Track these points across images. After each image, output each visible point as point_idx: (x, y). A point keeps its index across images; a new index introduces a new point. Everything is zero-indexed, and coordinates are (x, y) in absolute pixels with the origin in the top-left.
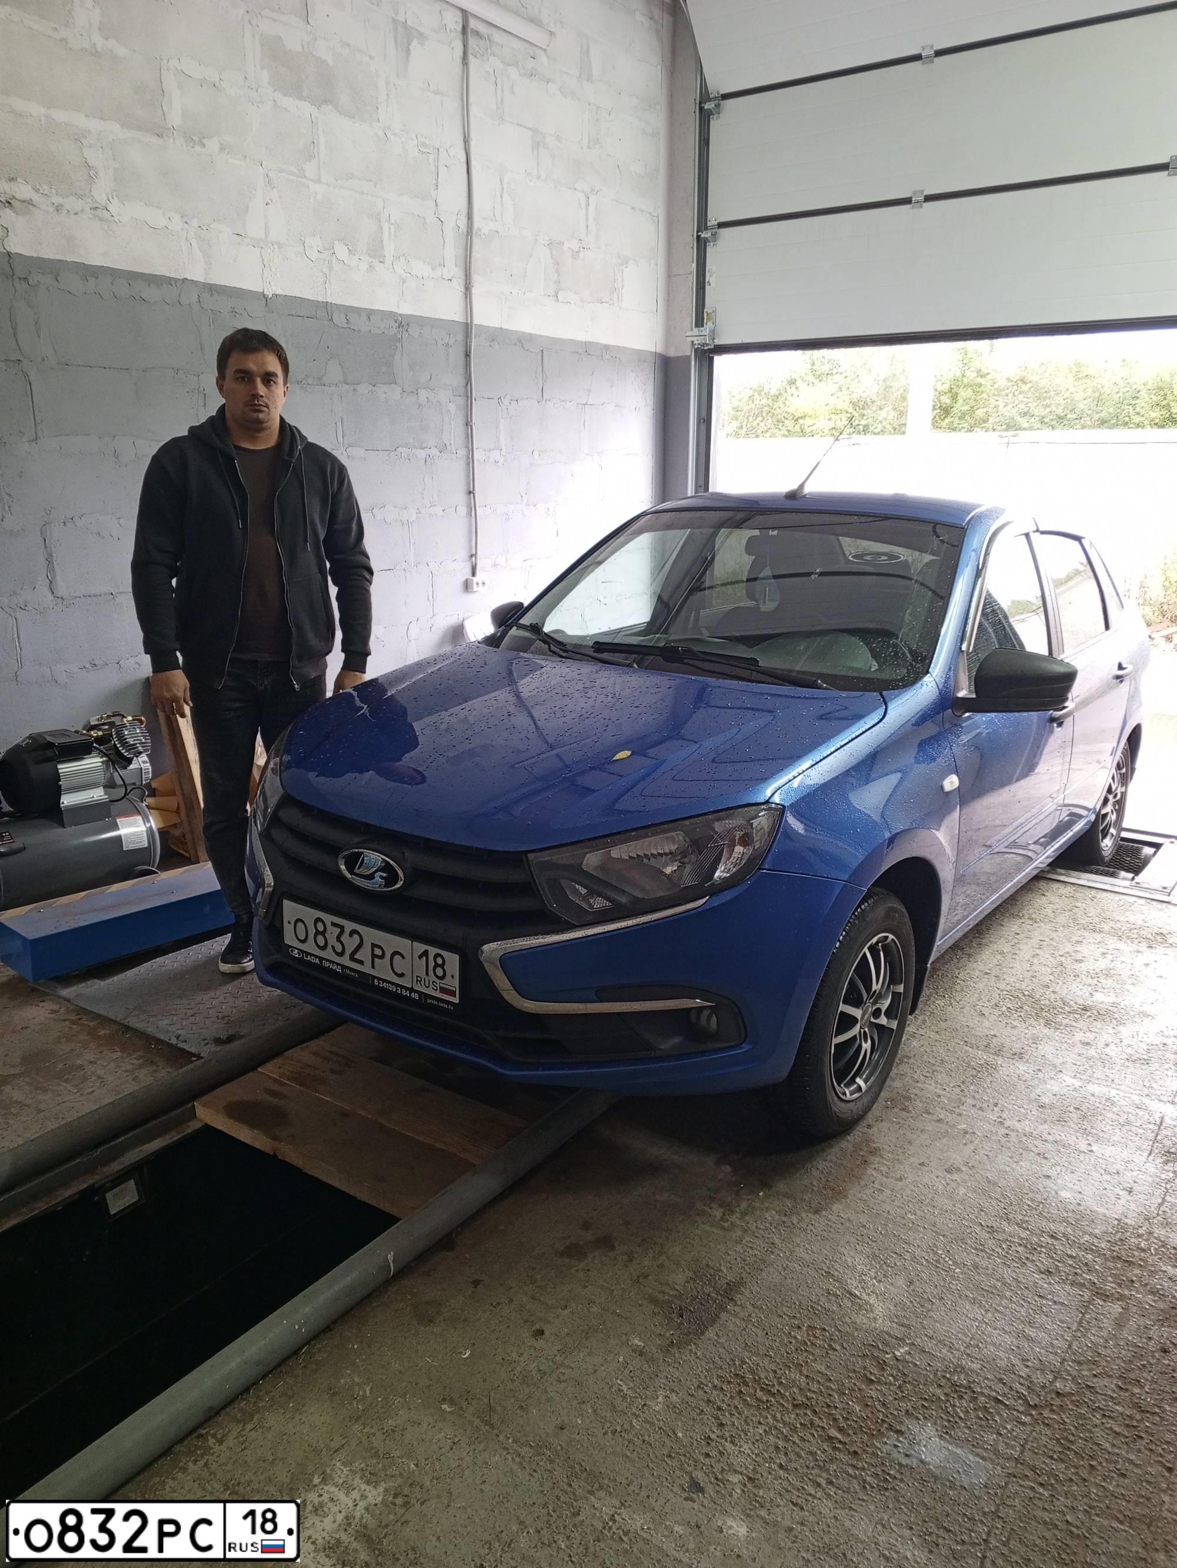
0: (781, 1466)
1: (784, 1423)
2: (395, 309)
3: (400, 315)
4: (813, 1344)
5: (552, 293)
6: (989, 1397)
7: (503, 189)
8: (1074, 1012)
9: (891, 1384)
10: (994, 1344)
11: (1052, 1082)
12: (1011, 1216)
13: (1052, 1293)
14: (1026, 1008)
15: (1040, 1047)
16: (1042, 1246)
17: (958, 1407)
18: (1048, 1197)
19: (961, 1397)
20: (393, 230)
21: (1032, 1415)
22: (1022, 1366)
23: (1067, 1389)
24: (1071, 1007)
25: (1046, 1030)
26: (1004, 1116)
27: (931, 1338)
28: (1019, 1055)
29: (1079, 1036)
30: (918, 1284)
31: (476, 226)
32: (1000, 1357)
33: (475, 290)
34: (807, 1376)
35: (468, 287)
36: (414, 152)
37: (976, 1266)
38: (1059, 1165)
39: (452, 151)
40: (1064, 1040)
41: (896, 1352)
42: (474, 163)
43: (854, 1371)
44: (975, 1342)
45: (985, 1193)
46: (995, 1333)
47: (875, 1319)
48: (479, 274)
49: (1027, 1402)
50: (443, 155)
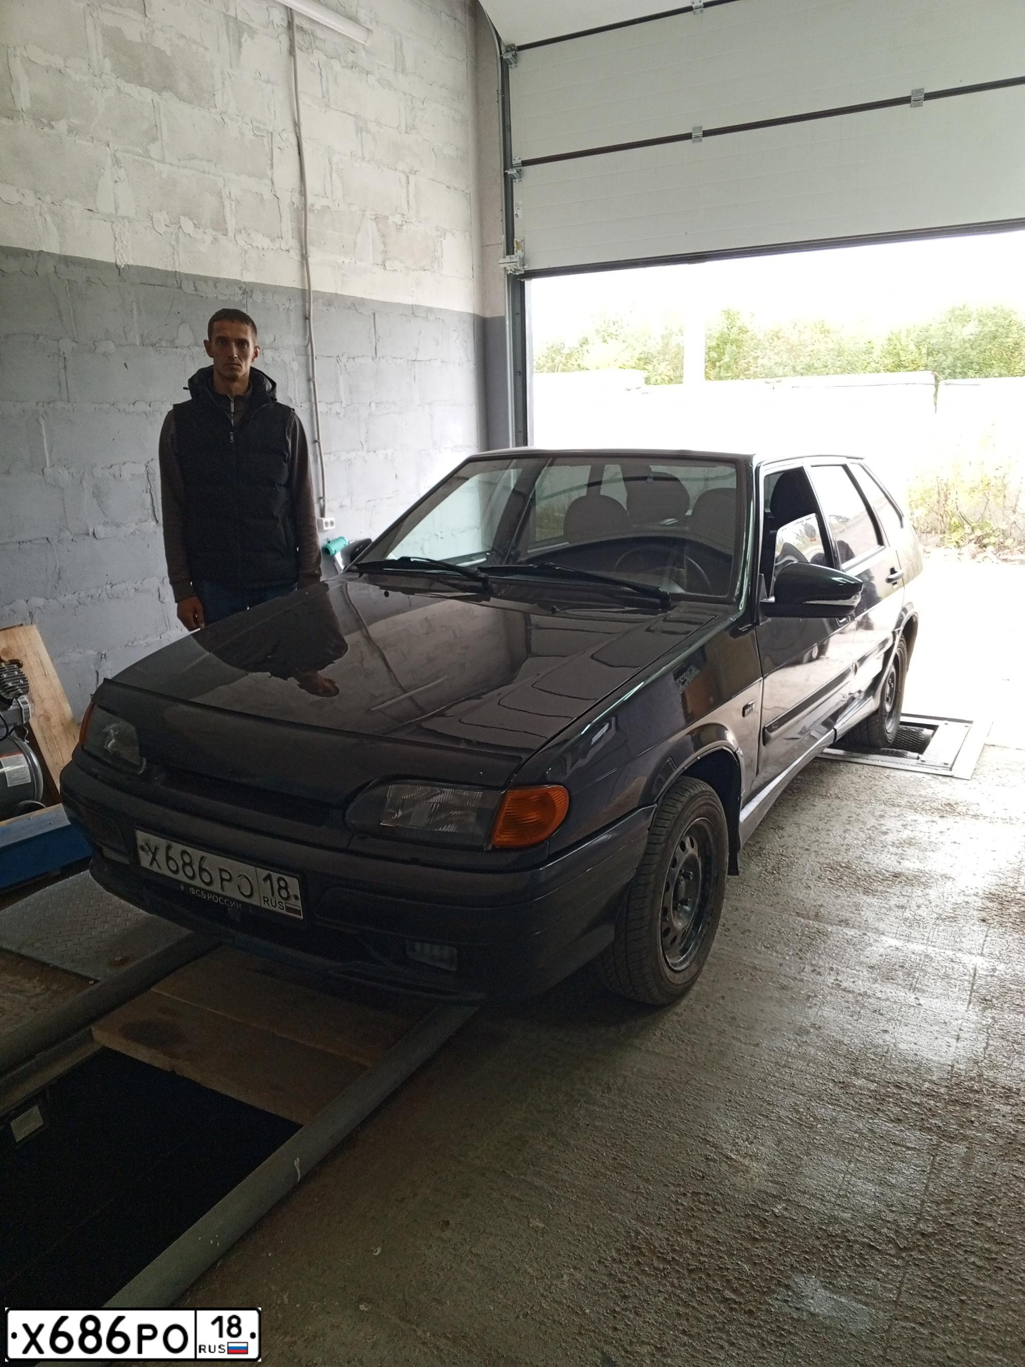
0: (685, 1333)
1: (682, 1289)
2: (238, 278)
3: (244, 283)
4: (699, 1210)
5: (380, 262)
6: (863, 1244)
7: (332, 169)
8: (886, 879)
9: (773, 1241)
10: (860, 1193)
11: (877, 944)
12: (859, 1071)
13: (904, 1139)
14: (845, 878)
15: (862, 913)
16: (889, 1097)
17: (838, 1257)
18: (888, 1049)
19: (838, 1247)
20: (233, 207)
21: (903, 1258)
22: (887, 1211)
23: (930, 1230)
24: (883, 875)
25: (865, 897)
26: (839, 978)
27: (804, 1193)
28: (845, 922)
29: (893, 902)
30: (785, 1142)
31: (309, 202)
32: (867, 1205)
33: (311, 260)
34: (697, 1241)
35: (304, 257)
36: (250, 136)
37: (834, 1121)
38: (894, 1019)
39: (284, 135)
40: (882, 905)
41: (774, 1209)
42: (305, 146)
43: (739, 1231)
44: (844, 1192)
45: (834, 1051)
46: (860, 1183)
47: (752, 1179)
48: (313, 245)
49: (897, 1245)
50: (277, 138)
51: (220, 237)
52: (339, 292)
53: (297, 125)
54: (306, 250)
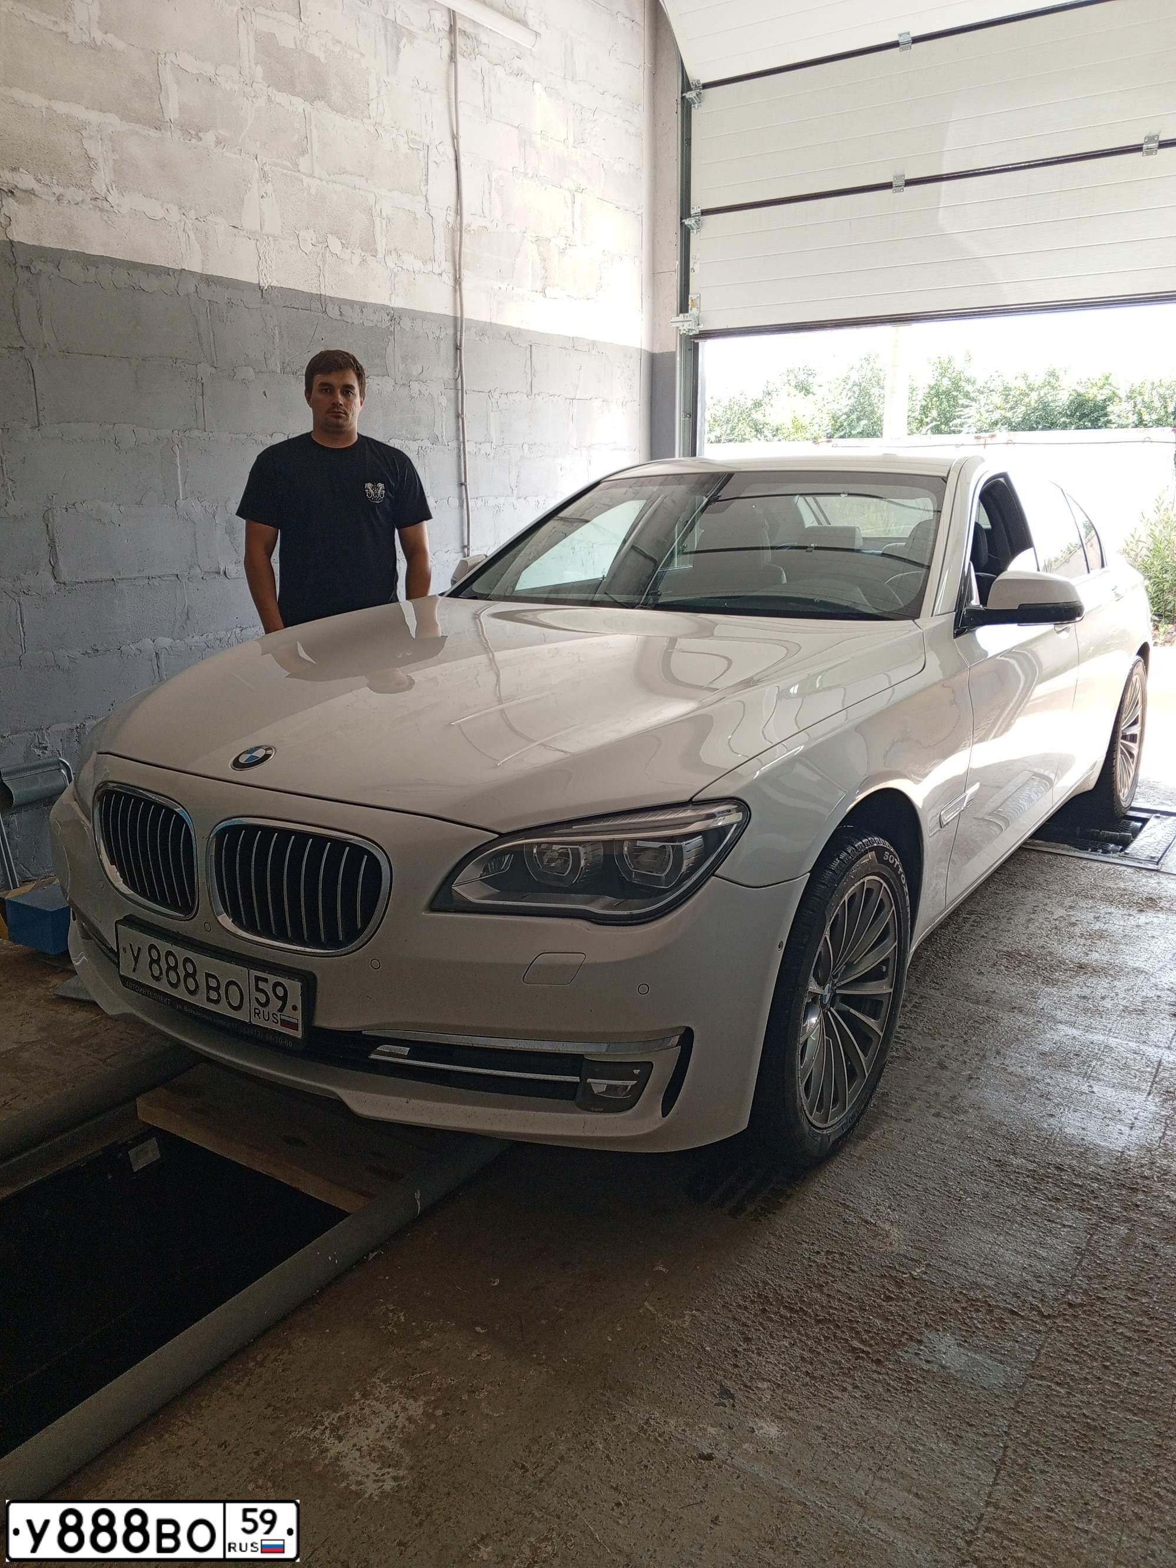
0: (807, 1373)
1: (807, 1335)
2: (387, 303)
3: (392, 308)
4: (833, 1267)
5: (539, 289)
6: (1005, 1309)
7: (491, 186)
8: (1070, 969)
9: (909, 1300)
10: (1008, 1264)
11: (1052, 1032)
12: (1018, 1151)
13: (1060, 1217)
14: (1023, 966)
15: (1039, 1001)
16: (1049, 1177)
17: (976, 1319)
18: (1053, 1133)
19: (977, 1311)
20: (384, 226)
21: (1046, 1324)
22: (1035, 1282)
23: (1079, 1301)
24: (1067, 965)
25: (1043, 986)
26: (1007, 1063)
27: (946, 1259)
28: (1018, 1009)
29: (1076, 991)
30: (930, 1212)
31: (465, 222)
32: (1013, 1275)
33: (465, 285)
34: (828, 1295)
35: (457, 281)
36: (404, 149)
37: (986, 1196)
38: (1062, 1105)
39: (441, 148)
40: (1061, 995)
41: (913, 1272)
42: (463, 160)
43: (873, 1290)
44: (989, 1262)
45: (992, 1131)
46: (1008, 1254)
47: (891, 1244)
48: (468, 269)
49: (1040, 1313)
50: (433, 151)
51: (369, 258)
52: (494, 321)
53: (455, 137)
54: (460, 274)
